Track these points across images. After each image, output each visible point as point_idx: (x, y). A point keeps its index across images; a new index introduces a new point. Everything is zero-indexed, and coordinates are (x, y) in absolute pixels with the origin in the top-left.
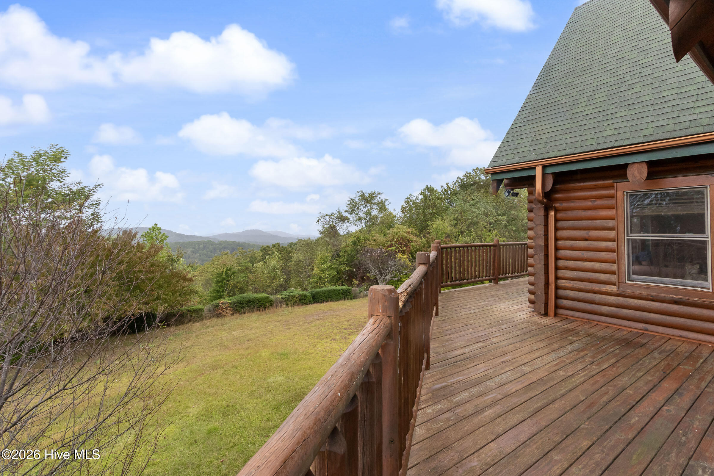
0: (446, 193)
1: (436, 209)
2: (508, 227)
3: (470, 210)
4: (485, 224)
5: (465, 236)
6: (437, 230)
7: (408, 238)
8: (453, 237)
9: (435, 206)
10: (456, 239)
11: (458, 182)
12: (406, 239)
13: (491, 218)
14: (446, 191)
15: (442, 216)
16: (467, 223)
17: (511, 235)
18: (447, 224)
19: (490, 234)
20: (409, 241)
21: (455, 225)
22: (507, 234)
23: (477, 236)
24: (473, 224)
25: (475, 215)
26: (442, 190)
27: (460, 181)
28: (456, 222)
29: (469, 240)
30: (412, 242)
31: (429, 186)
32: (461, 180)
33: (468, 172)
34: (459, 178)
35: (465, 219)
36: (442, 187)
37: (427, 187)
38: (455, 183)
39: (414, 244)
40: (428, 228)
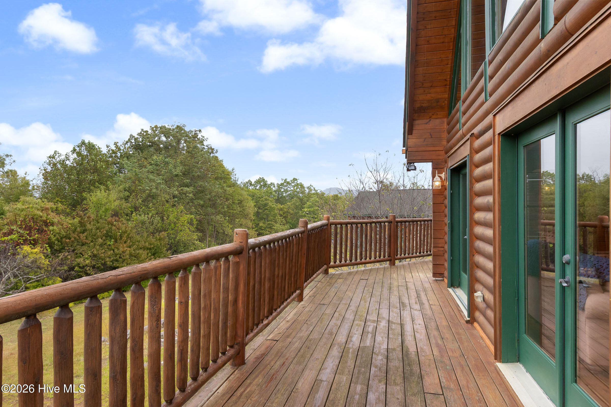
0: (114, 155)
1: (98, 175)
2: (195, 201)
3: (148, 178)
4: (167, 197)
5: (141, 213)
6: (99, 205)
7: (44, 218)
8: (123, 214)
9: (96, 170)
10: (128, 218)
11: (131, 142)
12: (41, 221)
13: (175, 189)
14: (114, 152)
15: (107, 186)
16: (144, 196)
17: (198, 211)
18: (113, 195)
19: (174, 209)
20: (46, 224)
21: (126, 199)
22: (193, 210)
23: (157, 214)
24: (152, 197)
25: (154, 184)
26: (109, 151)
27: (133, 141)
28: (127, 193)
29: (146, 218)
30: (52, 224)
31: (87, 141)
32: (136, 139)
33: (145, 130)
34: (132, 136)
35: (140, 189)
36: (108, 147)
37: (83, 143)
38: (127, 142)
39: (55, 227)
40: (85, 202)
